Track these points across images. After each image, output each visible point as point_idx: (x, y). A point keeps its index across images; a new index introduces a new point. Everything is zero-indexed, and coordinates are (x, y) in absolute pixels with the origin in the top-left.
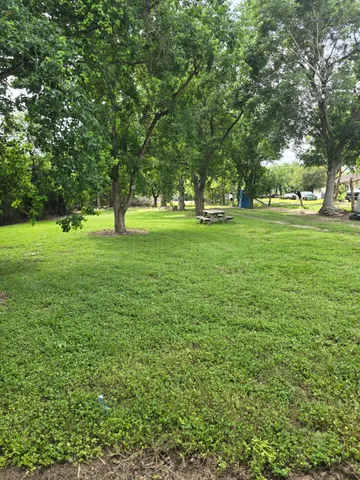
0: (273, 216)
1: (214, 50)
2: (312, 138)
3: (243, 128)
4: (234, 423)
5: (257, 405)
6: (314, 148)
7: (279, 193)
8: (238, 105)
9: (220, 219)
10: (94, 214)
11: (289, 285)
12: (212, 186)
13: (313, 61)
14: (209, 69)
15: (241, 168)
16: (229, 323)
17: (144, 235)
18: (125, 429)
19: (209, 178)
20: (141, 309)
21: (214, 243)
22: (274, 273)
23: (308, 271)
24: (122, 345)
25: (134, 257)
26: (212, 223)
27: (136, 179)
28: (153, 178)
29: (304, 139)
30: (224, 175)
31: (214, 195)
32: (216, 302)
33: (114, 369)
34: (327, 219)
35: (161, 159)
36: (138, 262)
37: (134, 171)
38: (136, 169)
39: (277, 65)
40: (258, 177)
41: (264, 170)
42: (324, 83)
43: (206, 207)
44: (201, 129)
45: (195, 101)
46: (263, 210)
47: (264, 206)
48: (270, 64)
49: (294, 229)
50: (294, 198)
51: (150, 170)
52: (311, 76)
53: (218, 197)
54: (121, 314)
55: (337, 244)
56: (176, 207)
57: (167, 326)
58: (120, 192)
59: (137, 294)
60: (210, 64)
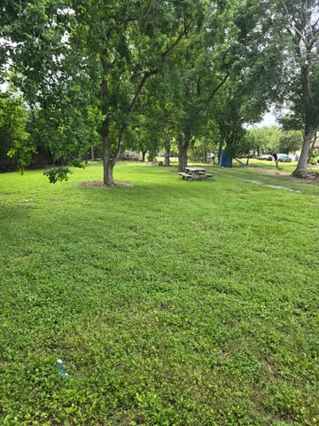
0: (250, 176)
1: (204, 10)
2: (292, 103)
3: (228, 90)
4: (194, 405)
5: (220, 382)
6: (293, 113)
7: (256, 154)
8: (224, 67)
9: (200, 176)
10: (80, 167)
11: (261, 246)
12: (195, 145)
13: (300, 27)
14: (198, 30)
15: (224, 129)
16: (200, 284)
17: (130, 188)
18: (78, 404)
19: (193, 138)
20: (116, 263)
21: (192, 199)
22: (247, 231)
23: (279, 232)
24: (91, 301)
25: (117, 209)
26: (194, 180)
27: (124, 135)
28: (140, 134)
29: (285, 104)
30: (207, 135)
31: (197, 153)
32: (189, 260)
33: (79, 328)
34: (300, 180)
35: (149, 117)
36: (120, 215)
37: (123, 127)
38: (125, 126)
39: (265, 29)
40: (239, 138)
41: (245, 132)
42: (309, 48)
43: (188, 164)
44: (188, 90)
45: (184, 61)
46: (240, 169)
47: (242, 165)
48: (258, 28)
49: (268, 188)
50: (270, 159)
51: (138, 127)
52: (296, 41)
53: (201, 156)
54: (96, 267)
55: (308, 206)
56: (162, 163)
57: (138, 283)
58: (109, 146)
59: (115, 246)
60: (200, 24)
